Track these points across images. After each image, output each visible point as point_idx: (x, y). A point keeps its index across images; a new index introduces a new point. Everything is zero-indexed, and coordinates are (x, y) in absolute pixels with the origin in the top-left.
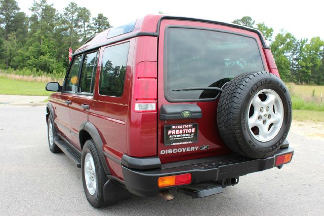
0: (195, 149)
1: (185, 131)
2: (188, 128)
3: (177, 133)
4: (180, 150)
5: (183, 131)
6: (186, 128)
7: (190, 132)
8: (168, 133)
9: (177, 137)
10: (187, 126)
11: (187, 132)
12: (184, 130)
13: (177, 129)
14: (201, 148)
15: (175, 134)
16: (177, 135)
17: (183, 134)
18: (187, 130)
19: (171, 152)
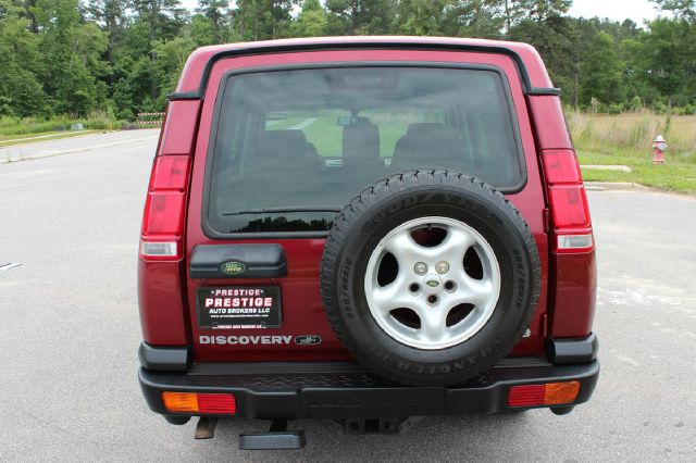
0: (283, 341)
1: (248, 302)
2: (255, 297)
3: (226, 305)
4: (244, 340)
5: (241, 302)
6: (249, 297)
7: (260, 304)
8: (204, 303)
9: (227, 314)
10: (251, 292)
11: (251, 304)
12: (245, 300)
13: (227, 297)
14: (298, 340)
15: (223, 307)
16: (227, 308)
17: (241, 306)
18: (252, 300)
19: (225, 342)
